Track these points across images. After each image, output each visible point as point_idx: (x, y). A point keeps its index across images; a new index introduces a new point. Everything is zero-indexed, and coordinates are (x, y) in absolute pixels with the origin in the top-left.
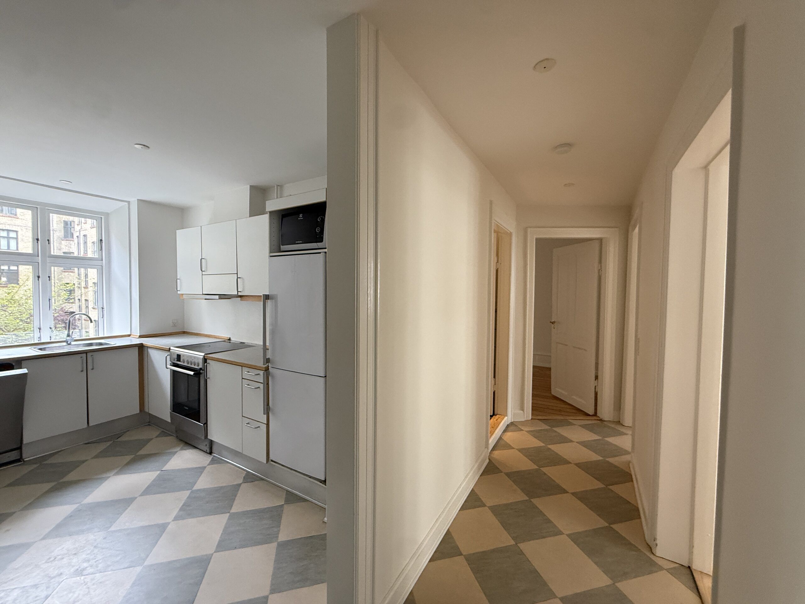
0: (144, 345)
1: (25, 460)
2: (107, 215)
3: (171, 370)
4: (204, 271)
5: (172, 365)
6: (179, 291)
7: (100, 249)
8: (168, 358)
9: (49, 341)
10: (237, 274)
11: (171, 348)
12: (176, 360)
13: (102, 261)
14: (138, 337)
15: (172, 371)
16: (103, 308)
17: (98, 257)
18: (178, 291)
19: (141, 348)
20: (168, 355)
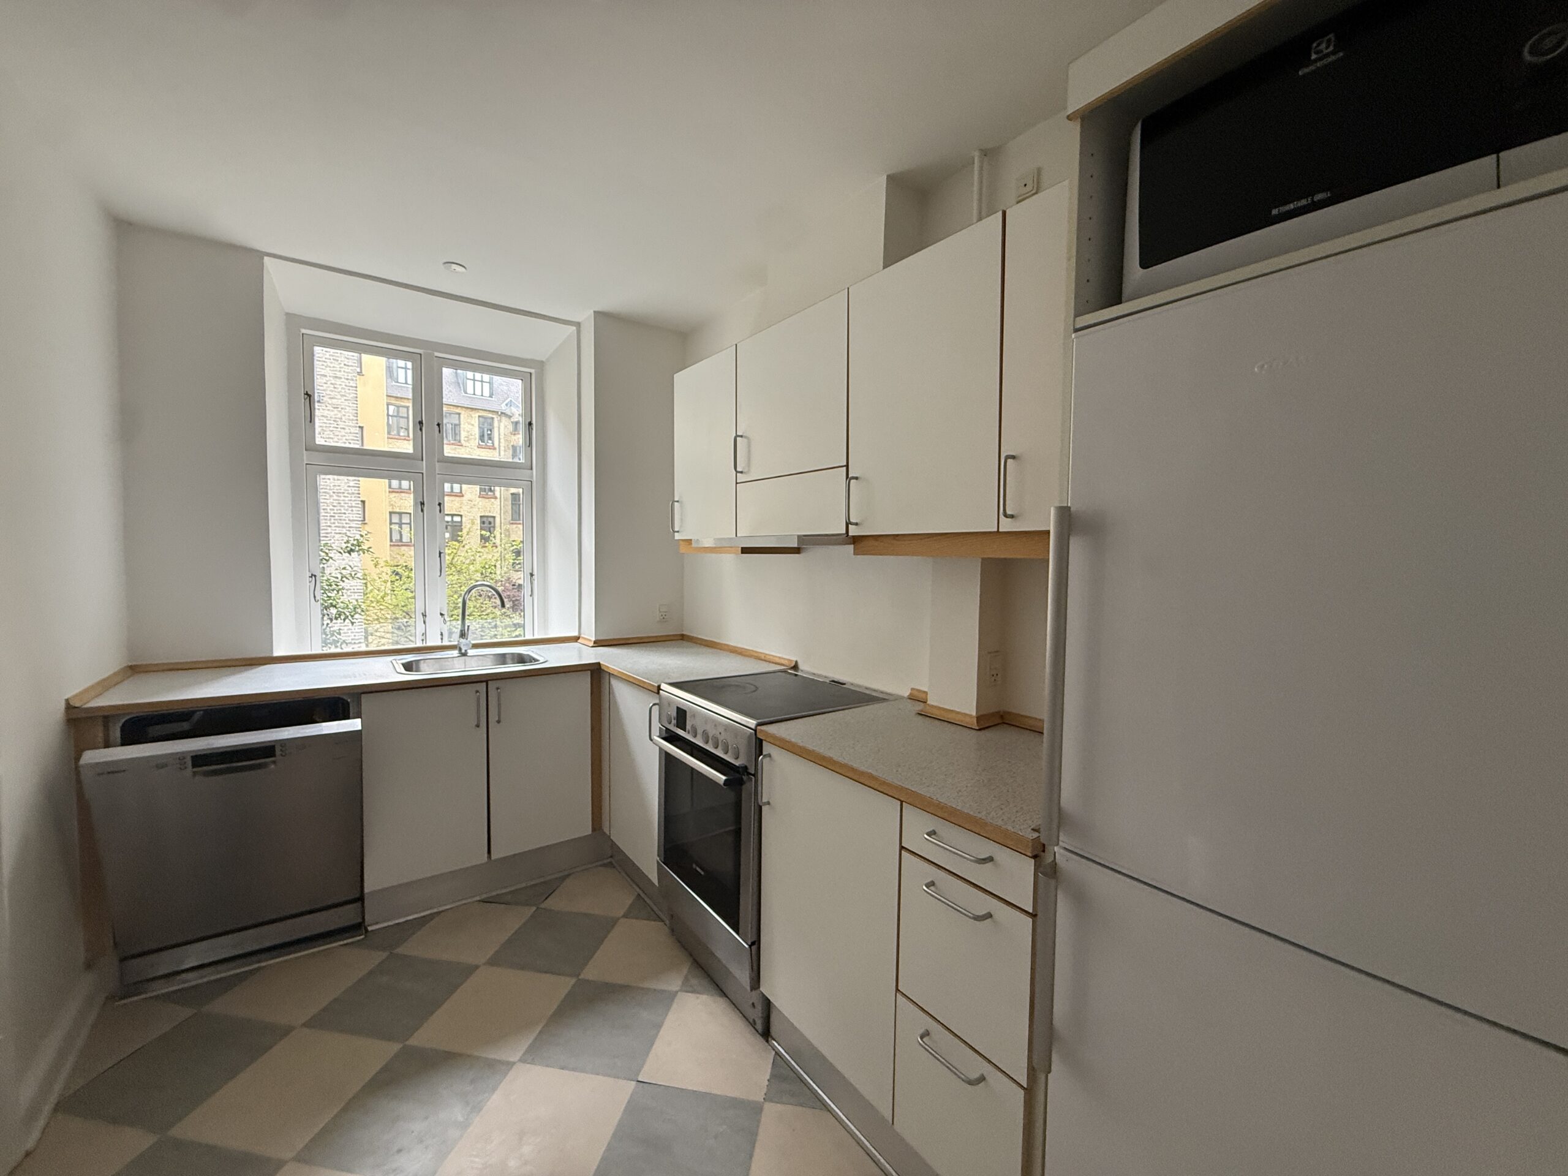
0: (603, 668)
1: (370, 928)
2: (540, 365)
3: (661, 749)
4: (741, 472)
5: (664, 735)
6: (678, 532)
7: (528, 444)
8: (656, 709)
9: (439, 643)
10: (847, 466)
11: (664, 686)
12: (674, 722)
13: (530, 471)
14: (592, 644)
15: (664, 754)
16: (532, 575)
17: (524, 461)
18: (674, 532)
19: (596, 672)
20: (654, 704)
